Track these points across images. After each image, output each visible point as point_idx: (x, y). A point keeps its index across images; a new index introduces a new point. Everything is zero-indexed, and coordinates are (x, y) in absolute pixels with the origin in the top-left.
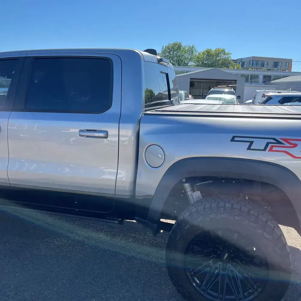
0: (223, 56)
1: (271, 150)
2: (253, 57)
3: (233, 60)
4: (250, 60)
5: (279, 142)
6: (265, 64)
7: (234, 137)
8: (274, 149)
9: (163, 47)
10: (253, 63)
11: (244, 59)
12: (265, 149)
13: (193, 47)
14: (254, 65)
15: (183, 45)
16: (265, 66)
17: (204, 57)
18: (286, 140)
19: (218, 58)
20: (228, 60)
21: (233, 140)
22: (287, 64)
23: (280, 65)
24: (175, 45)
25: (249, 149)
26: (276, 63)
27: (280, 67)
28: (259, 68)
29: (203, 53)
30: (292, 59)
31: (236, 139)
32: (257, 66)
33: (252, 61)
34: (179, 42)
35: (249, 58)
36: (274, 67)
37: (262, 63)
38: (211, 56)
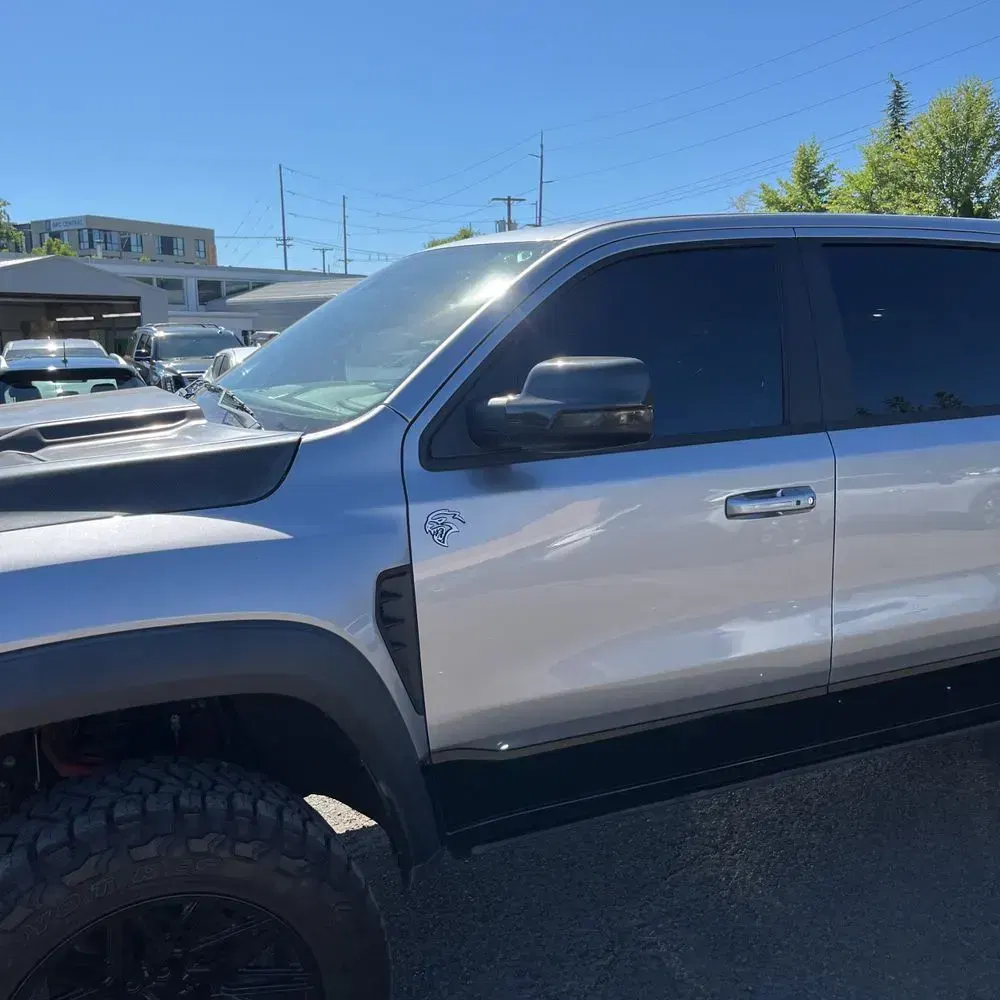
2: (88, 218)
3: (19, 227)
4: (80, 227)
6: (133, 242)
10: (90, 235)
11: (57, 222)
14: (96, 245)
16: (134, 249)
22: (201, 243)
23: (180, 246)
26: (167, 242)
27: (181, 252)
28: (116, 254)
30: (212, 231)
32: (106, 249)
33: (86, 231)
35: (74, 220)
36: (164, 253)
37: (123, 240)
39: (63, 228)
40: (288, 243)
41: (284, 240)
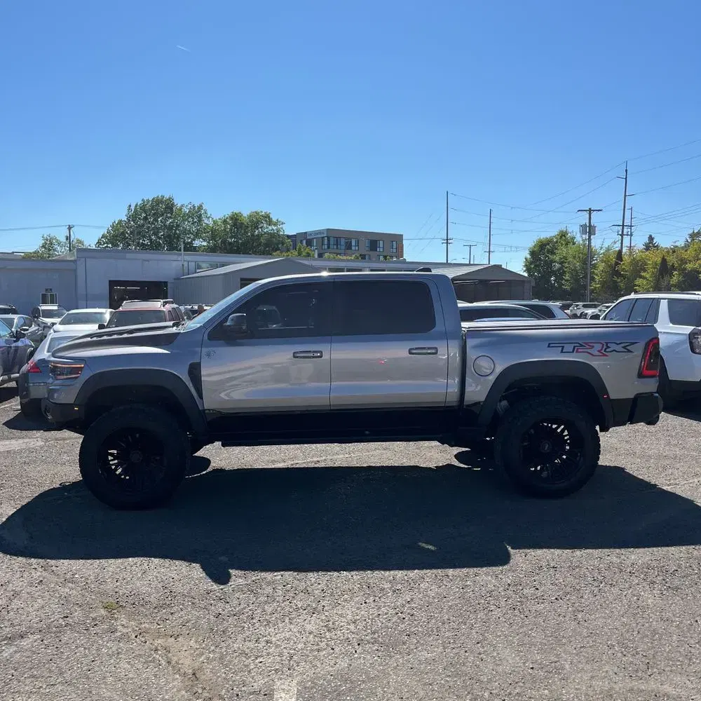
0: (267, 228)
1: (577, 352)
3: (289, 237)
4: (322, 236)
5: (581, 346)
6: (353, 244)
7: (549, 344)
8: (579, 350)
9: (130, 206)
10: (329, 241)
11: (311, 233)
12: (573, 352)
13: (200, 207)
14: (331, 246)
15: (178, 202)
16: (353, 248)
17: (228, 228)
18: (586, 343)
19: (256, 233)
20: (279, 235)
21: (549, 346)
22: (394, 243)
23: (381, 246)
24: (158, 202)
25: (562, 352)
26: (374, 242)
27: (381, 250)
28: (343, 251)
29: (225, 222)
30: (401, 236)
31: (551, 345)
32: (337, 248)
33: (326, 238)
34: (167, 196)
35: (320, 232)
36: (371, 250)
37: (347, 243)
38: (241, 227)
39: (313, 237)
40: (449, 241)
41: (447, 240)
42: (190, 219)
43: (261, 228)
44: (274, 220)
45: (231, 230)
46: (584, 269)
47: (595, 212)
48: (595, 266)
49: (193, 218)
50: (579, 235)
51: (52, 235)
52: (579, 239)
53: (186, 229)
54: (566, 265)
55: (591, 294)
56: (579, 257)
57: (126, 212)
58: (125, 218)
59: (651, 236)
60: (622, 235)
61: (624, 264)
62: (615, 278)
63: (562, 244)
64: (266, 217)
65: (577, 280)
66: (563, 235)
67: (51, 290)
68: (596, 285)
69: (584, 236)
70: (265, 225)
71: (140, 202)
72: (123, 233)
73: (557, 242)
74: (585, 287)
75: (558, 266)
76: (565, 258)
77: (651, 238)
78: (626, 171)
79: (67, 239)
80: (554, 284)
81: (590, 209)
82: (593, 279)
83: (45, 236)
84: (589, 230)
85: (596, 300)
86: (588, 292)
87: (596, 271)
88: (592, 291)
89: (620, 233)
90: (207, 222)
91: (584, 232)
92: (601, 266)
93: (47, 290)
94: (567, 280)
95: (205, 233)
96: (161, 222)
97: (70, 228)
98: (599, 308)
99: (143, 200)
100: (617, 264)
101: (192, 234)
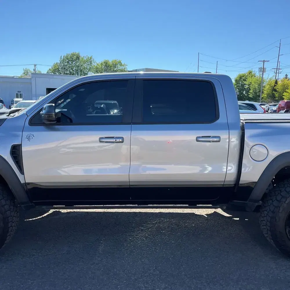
9: (61, 57)
13: (91, 58)
17: (102, 67)
19: (115, 69)
24: (73, 55)
29: (102, 64)
34: (77, 53)
38: (108, 67)
42: (87, 63)
43: (117, 67)
44: (123, 64)
45: (104, 68)
46: (259, 88)
47: (266, 62)
48: (264, 87)
49: (88, 62)
50: (257, 73)
51: (28, 68)
52: (258, 74)
53: (85, 67)
54: (251, 86)
55: (262, 99)
56: (257, 83)
57: (60, 59)
58: (59, 62)
59: (286, 74)
60: (276, 73)
61: (278, 86)
62: (274, 92)
63: (250, 77)
64: (119, 63)
65: (256, 93)
66: (250, 73)
67: (20, 92)
68: (265, 95)
69: (260, 73)
70: (119, 66)
71: (65, 55)
72: (58, 69)
73: (247, 76)
74: (259, 96)
75: (247, 86)
76: (251, 83)
77: (286, 75)
78: (280, 44)
79: (34, 70)
80: (245, 94)
81: (264, 60)
82: (263, 92)
83: (25, 69)
84: (263, 70)
85: (264, 102)
86: (260, 98)
87: (265, 89)
88: (262, 98)
89: (275, 72)
90: (94, 64)
91: (260, 71)
92: (267, 87)
93: (18, 92)
94: (251, 93)
95: (93, 69)
96: (75, 64)
97: (35, 66)
98: (266, 105)
99: (67, 54)
100: (275, 86)
101: (88, 69)
